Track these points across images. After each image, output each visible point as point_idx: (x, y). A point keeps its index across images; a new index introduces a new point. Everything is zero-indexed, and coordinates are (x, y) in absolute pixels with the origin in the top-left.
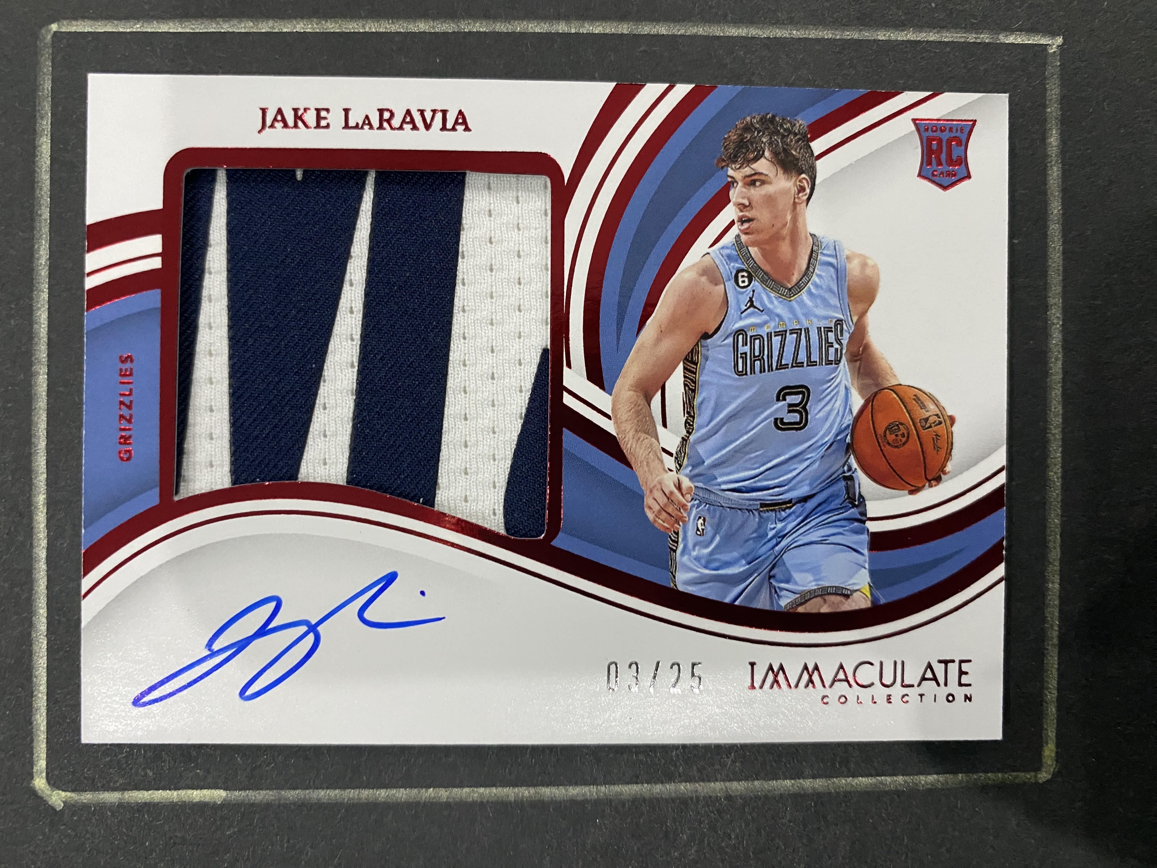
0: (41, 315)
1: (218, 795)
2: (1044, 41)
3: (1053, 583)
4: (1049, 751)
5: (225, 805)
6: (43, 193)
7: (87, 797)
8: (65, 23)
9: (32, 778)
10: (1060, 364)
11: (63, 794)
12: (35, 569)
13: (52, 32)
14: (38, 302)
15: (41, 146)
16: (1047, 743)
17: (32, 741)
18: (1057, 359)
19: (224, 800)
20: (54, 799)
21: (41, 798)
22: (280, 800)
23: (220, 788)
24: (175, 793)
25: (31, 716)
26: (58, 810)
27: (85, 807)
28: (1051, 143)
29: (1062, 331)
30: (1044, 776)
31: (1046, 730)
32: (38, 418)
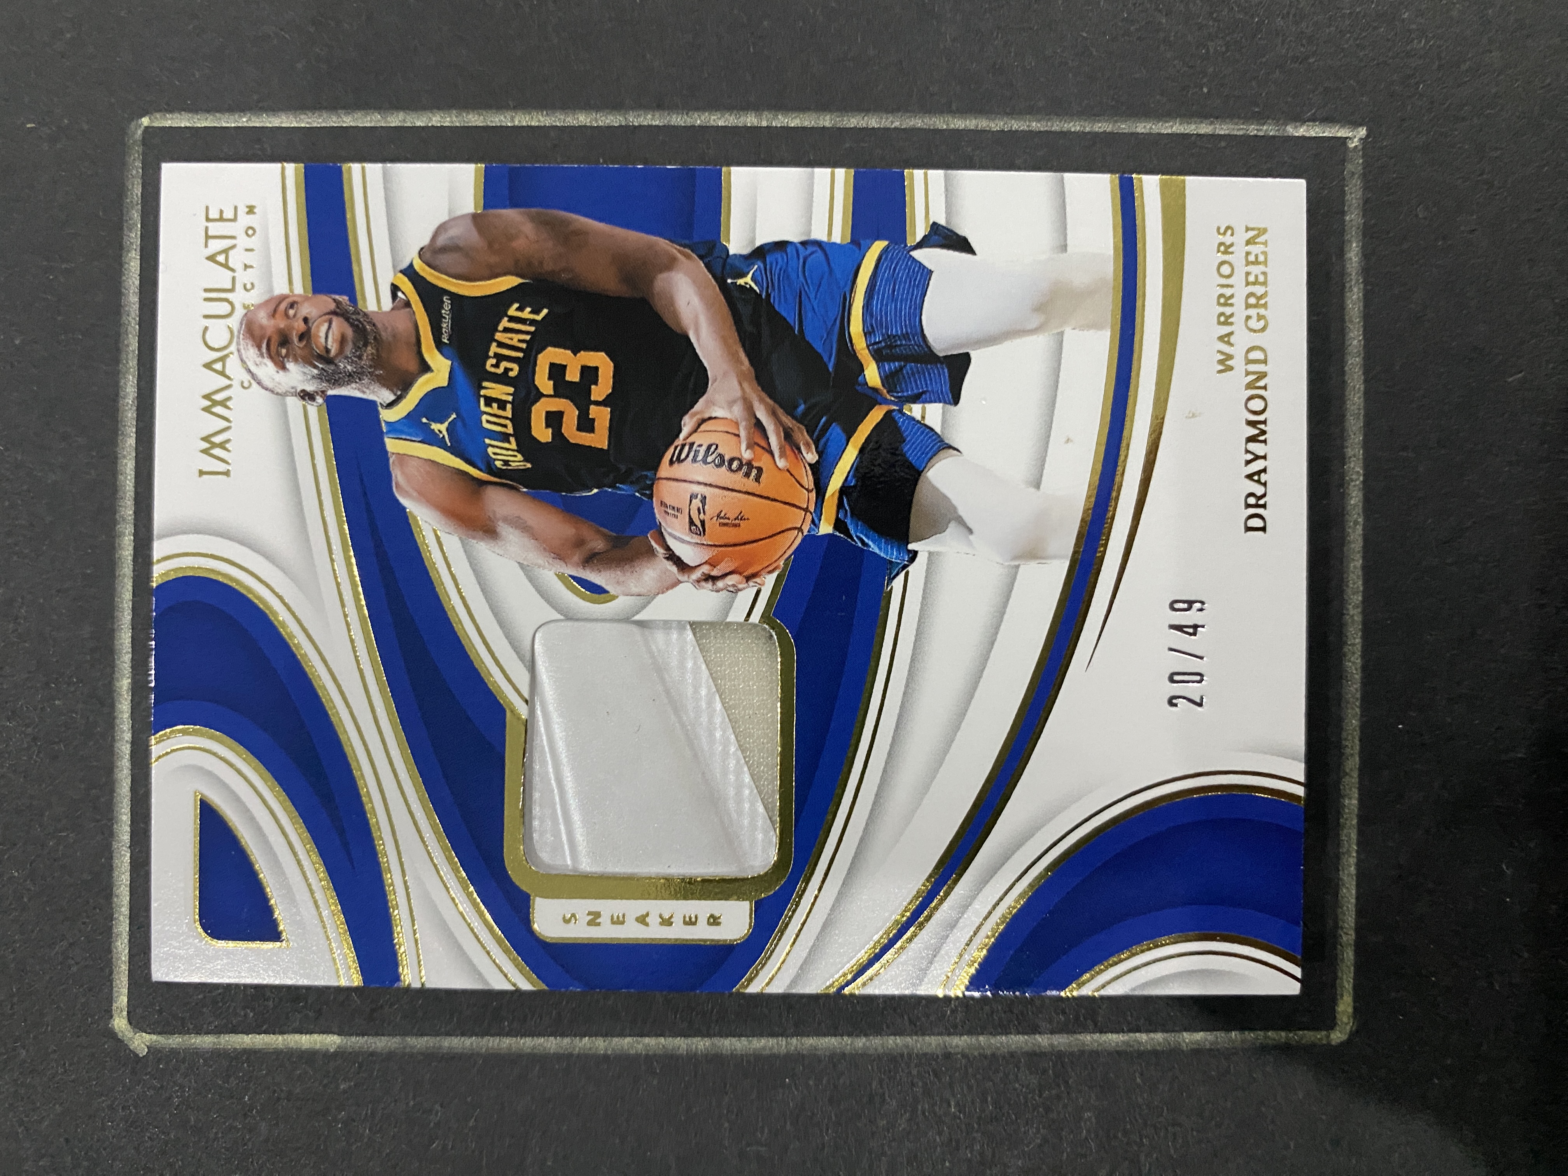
0: (126, 464)
1: (331, 1041)
2: (1342, 133)
3: (1350, 799)
4: (1345, 1006)
5: (339, 1054)
6: (130, 319)
7: (175, 1041)
8: (158, 115)
9: (111, 1017)
10: (1359, 529)
11: (147, 1037)
12: (118, 767)
13: (142, 128)
14: (123, 448)
15: (129, 264)
16: (1342, 996)
17: (111, 973)
18: (1356, 523)
19: (338, 1047)
20: (136, 1043)
21: (122, 1041)
22: (405, 1048)
23: (334, 1033)
24: (280, 1038)
25: (110, 943)
26: (141, 1055)
27: (174, 1052)
28: (1351, 259)
29: (1364, 489)
30: (1338, 1036)
31: (1342, 979)
32: (123, 587)
